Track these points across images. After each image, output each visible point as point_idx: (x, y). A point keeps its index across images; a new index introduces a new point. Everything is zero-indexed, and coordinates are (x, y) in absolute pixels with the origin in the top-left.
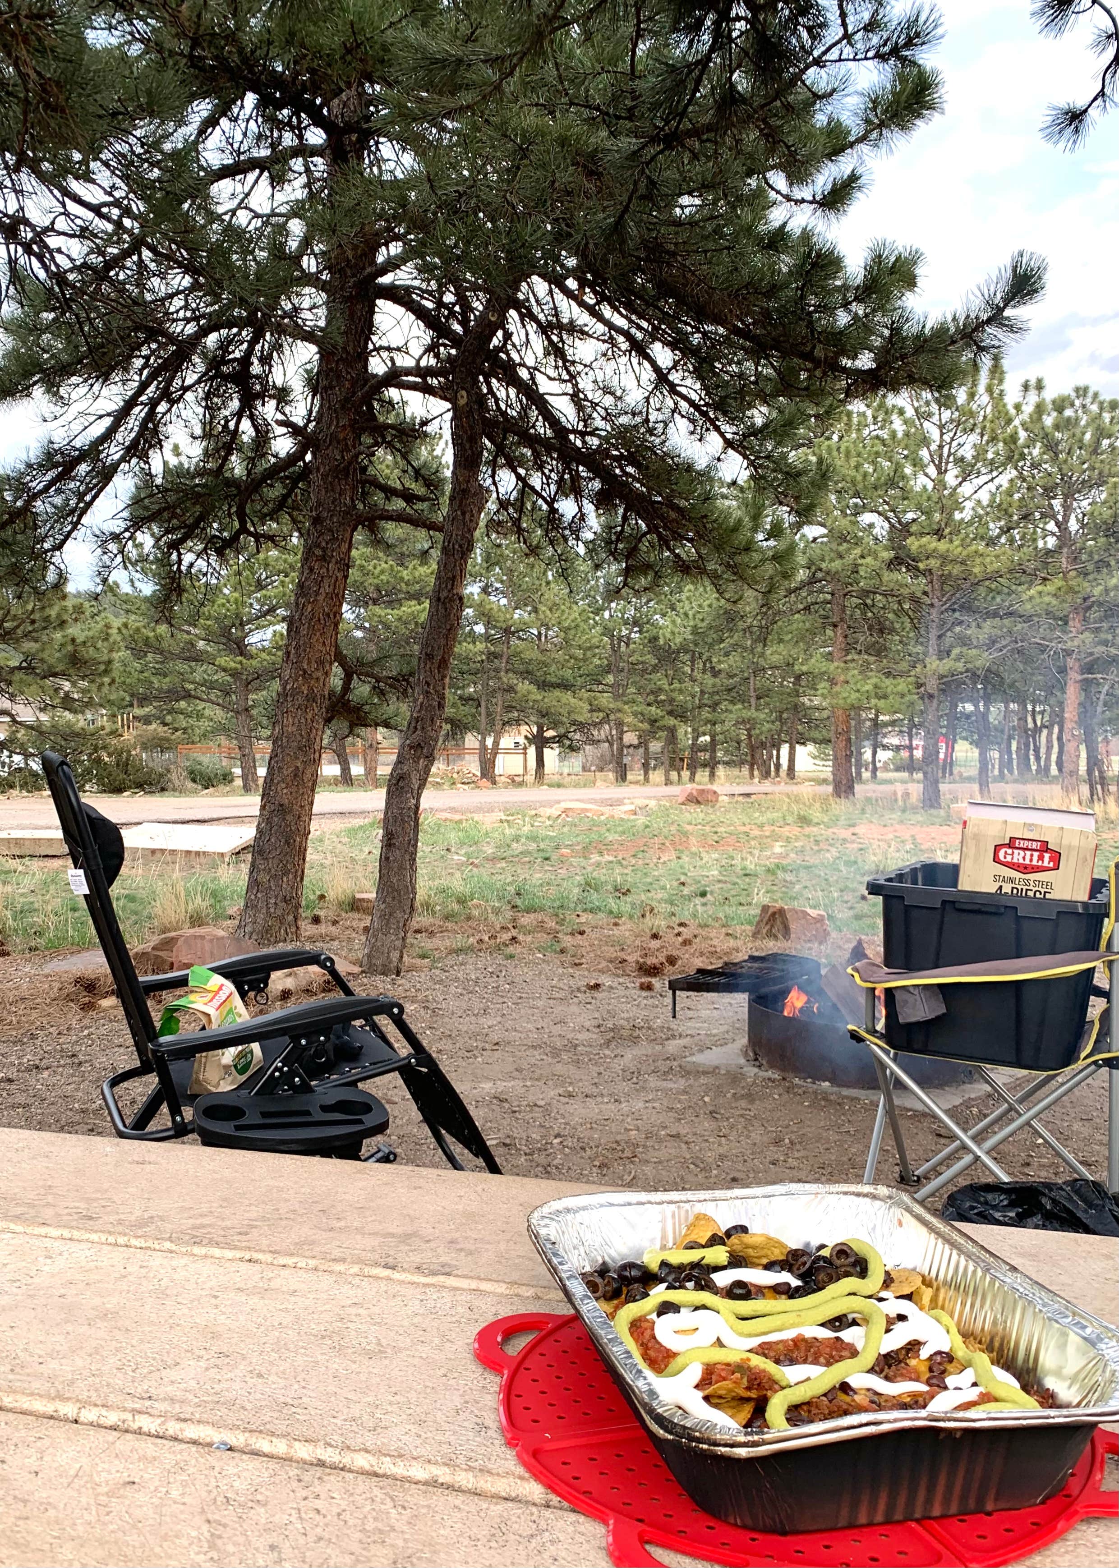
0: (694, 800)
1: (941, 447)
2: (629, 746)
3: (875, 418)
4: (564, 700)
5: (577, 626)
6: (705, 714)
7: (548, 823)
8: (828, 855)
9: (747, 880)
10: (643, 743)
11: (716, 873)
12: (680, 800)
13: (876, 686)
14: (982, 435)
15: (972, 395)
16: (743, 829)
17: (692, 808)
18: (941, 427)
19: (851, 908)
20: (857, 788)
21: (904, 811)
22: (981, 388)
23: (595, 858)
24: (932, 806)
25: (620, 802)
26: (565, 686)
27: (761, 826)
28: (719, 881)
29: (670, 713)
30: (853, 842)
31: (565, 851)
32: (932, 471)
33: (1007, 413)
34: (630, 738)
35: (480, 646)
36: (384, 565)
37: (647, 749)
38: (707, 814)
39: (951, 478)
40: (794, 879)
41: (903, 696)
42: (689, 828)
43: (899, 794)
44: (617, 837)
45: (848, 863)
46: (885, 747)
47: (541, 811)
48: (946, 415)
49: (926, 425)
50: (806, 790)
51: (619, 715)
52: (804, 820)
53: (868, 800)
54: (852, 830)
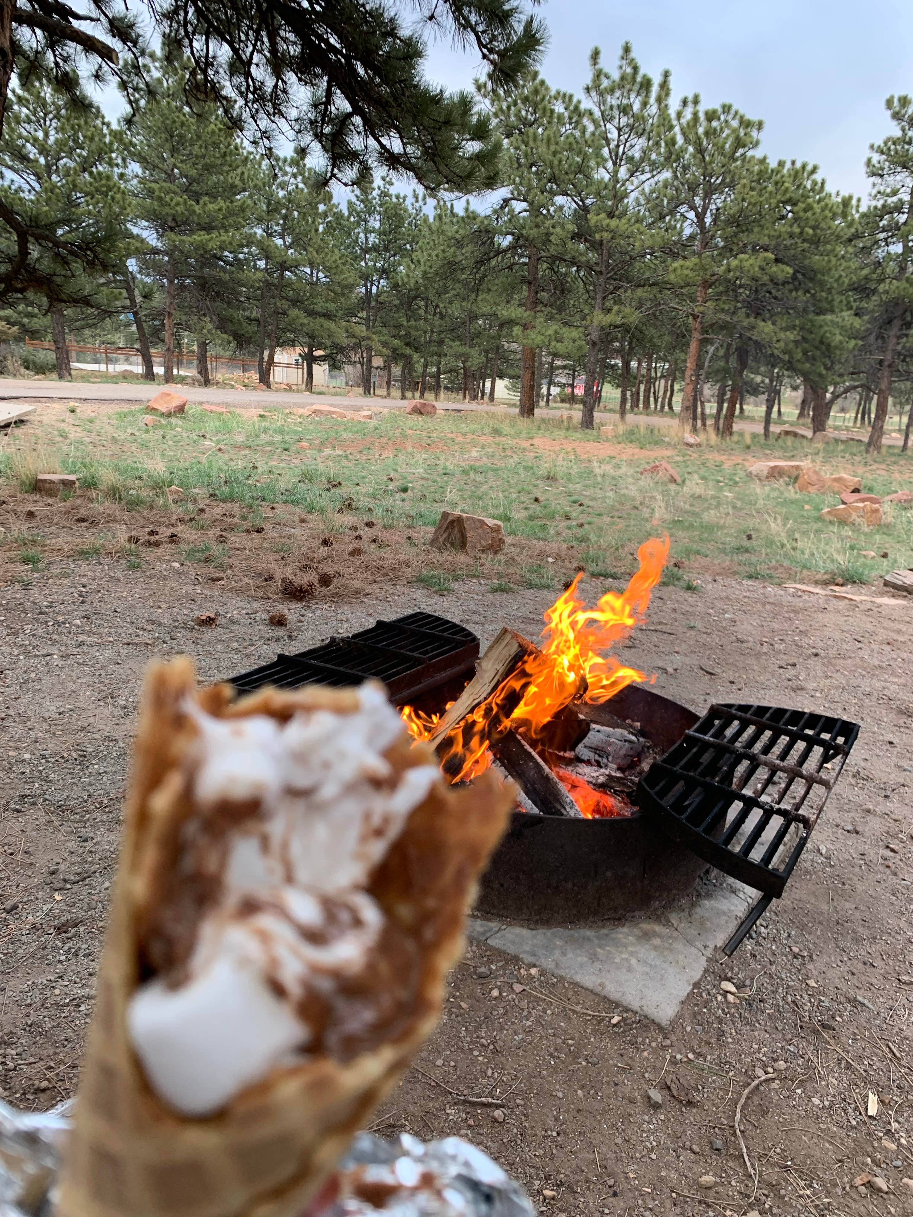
0: (418, 411)
1: (618, 146)
2: (377, 368)
3: (570, 118)
4: (325, 326)
5: (337, 267)
6: (434, 348)
7: (299, 420)
8: (511, 461)
9: (445, 478)
10: (387, 368)
11: (422, 470)
12: (408, 410)
13: (556, 332)
14: (649, 140)
15: (645, 104)
16: (452, 436)
17: (416, 417)
18: (619, 130)
19: (526, 509)
20: (537, 411)
21: (568, 430)
22: (652, 100)
23: (327, 451)
24: (587, 427)
25: (361, 409)
26: (328, 316)
27: (465, 435)
28: (423, 478)
29: (407, 344)
30: (530, 451)
31: (304, 444)
32: (610, 165)
33: (670, 121)
34: (378, 362)
35: (259, 275)
36: (179, 199)
37: (390, 371)
38: (425, 422)
39: (623, 173)
40: (483, 480)
41: (574, 341)
42: (410, 432)
43: (565, 417)
44: (350, 435)
45: (526, 468)
46: (557, 385)
47: (295, 410)
48: (624, 120)
49: (608, 126)
50: (500, 410)
51: (369, 342)
52: (496, 432)
53: (543, 420)
54: (530, 442)
